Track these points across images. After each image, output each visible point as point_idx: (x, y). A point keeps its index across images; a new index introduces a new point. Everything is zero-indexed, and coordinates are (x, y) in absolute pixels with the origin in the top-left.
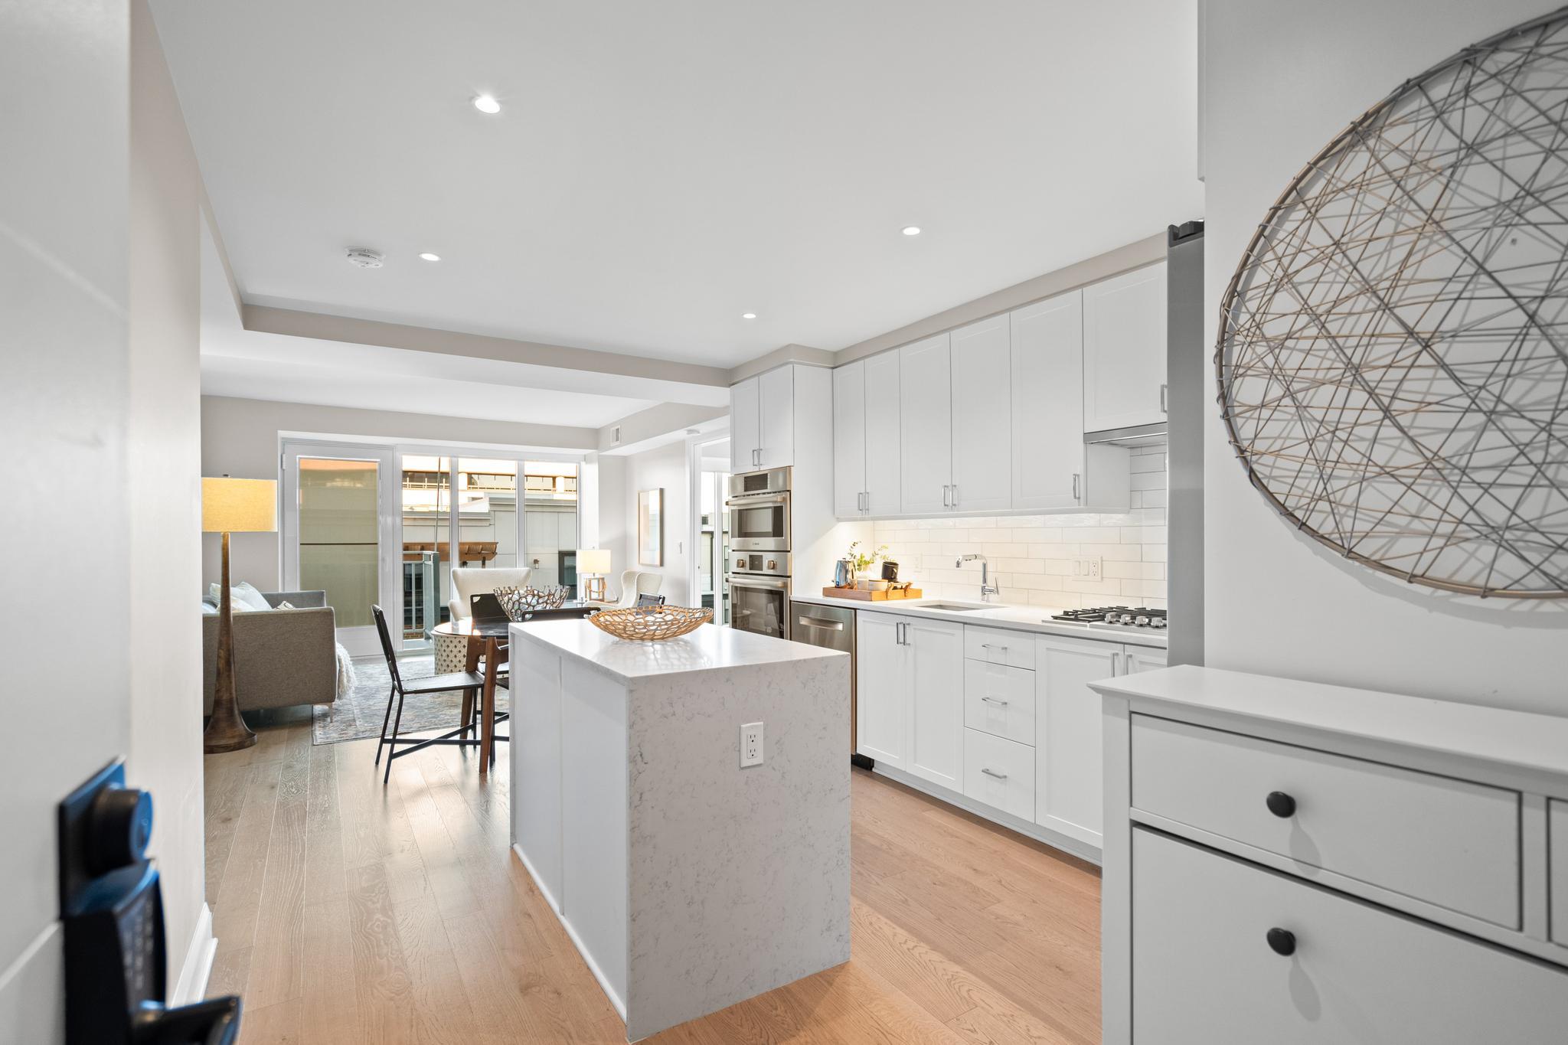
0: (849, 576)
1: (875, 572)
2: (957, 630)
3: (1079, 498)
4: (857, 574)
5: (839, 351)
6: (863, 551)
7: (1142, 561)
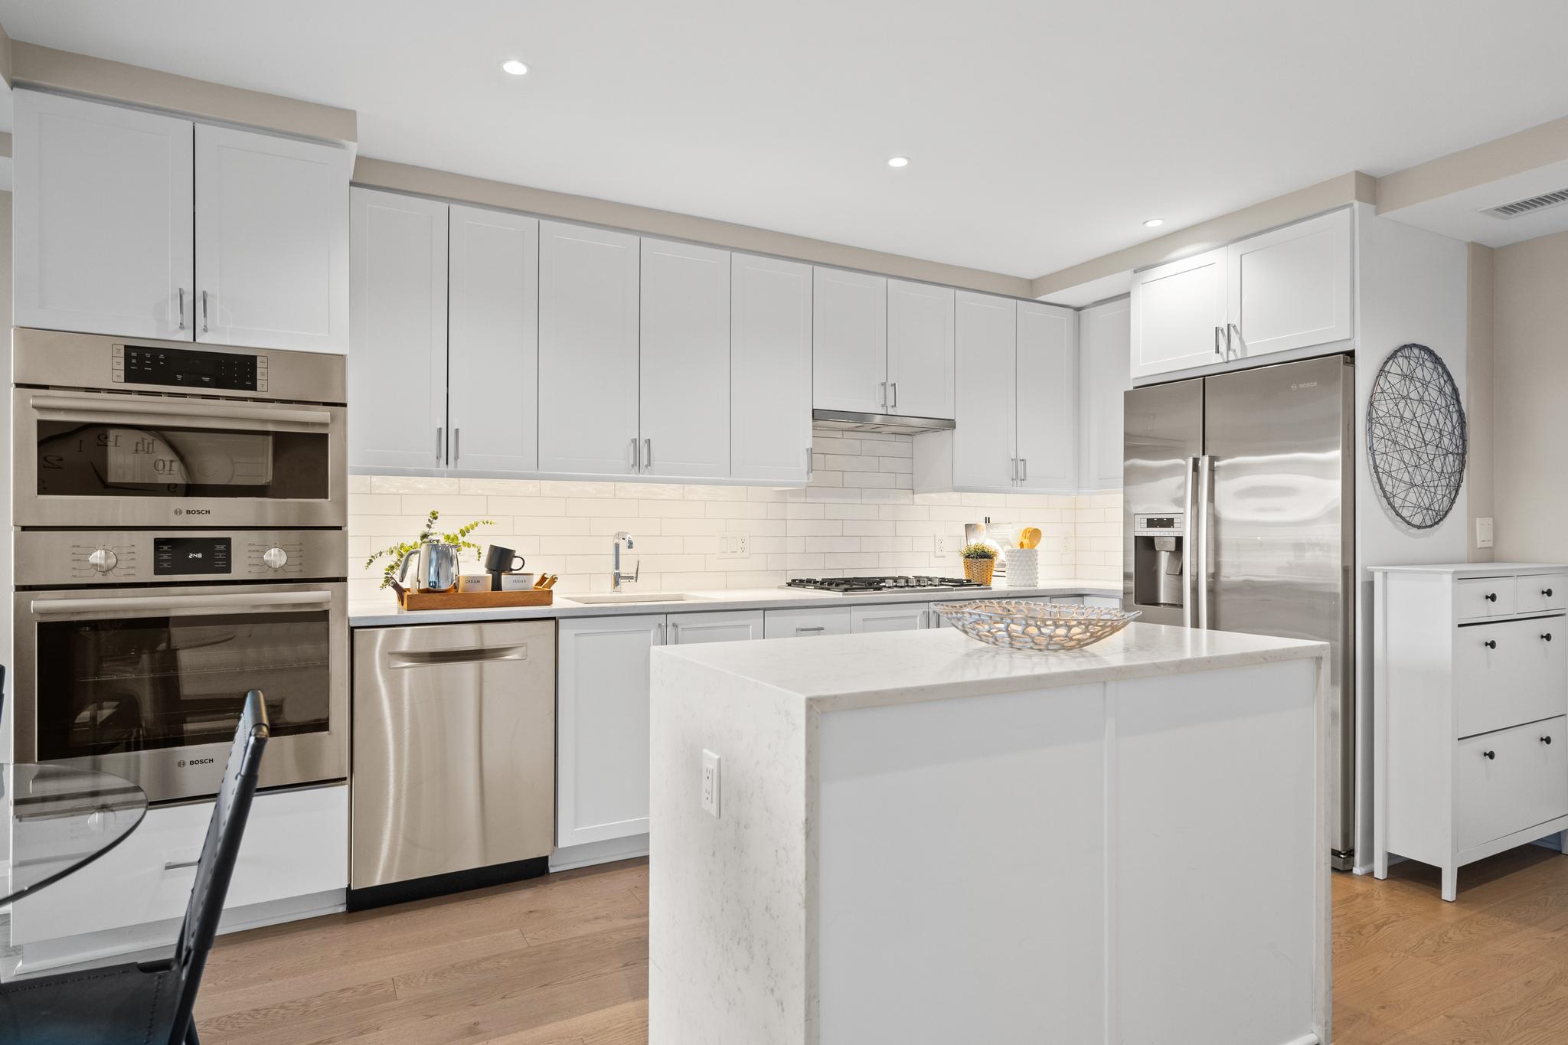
3: (808, 473)
7: (786, 536)
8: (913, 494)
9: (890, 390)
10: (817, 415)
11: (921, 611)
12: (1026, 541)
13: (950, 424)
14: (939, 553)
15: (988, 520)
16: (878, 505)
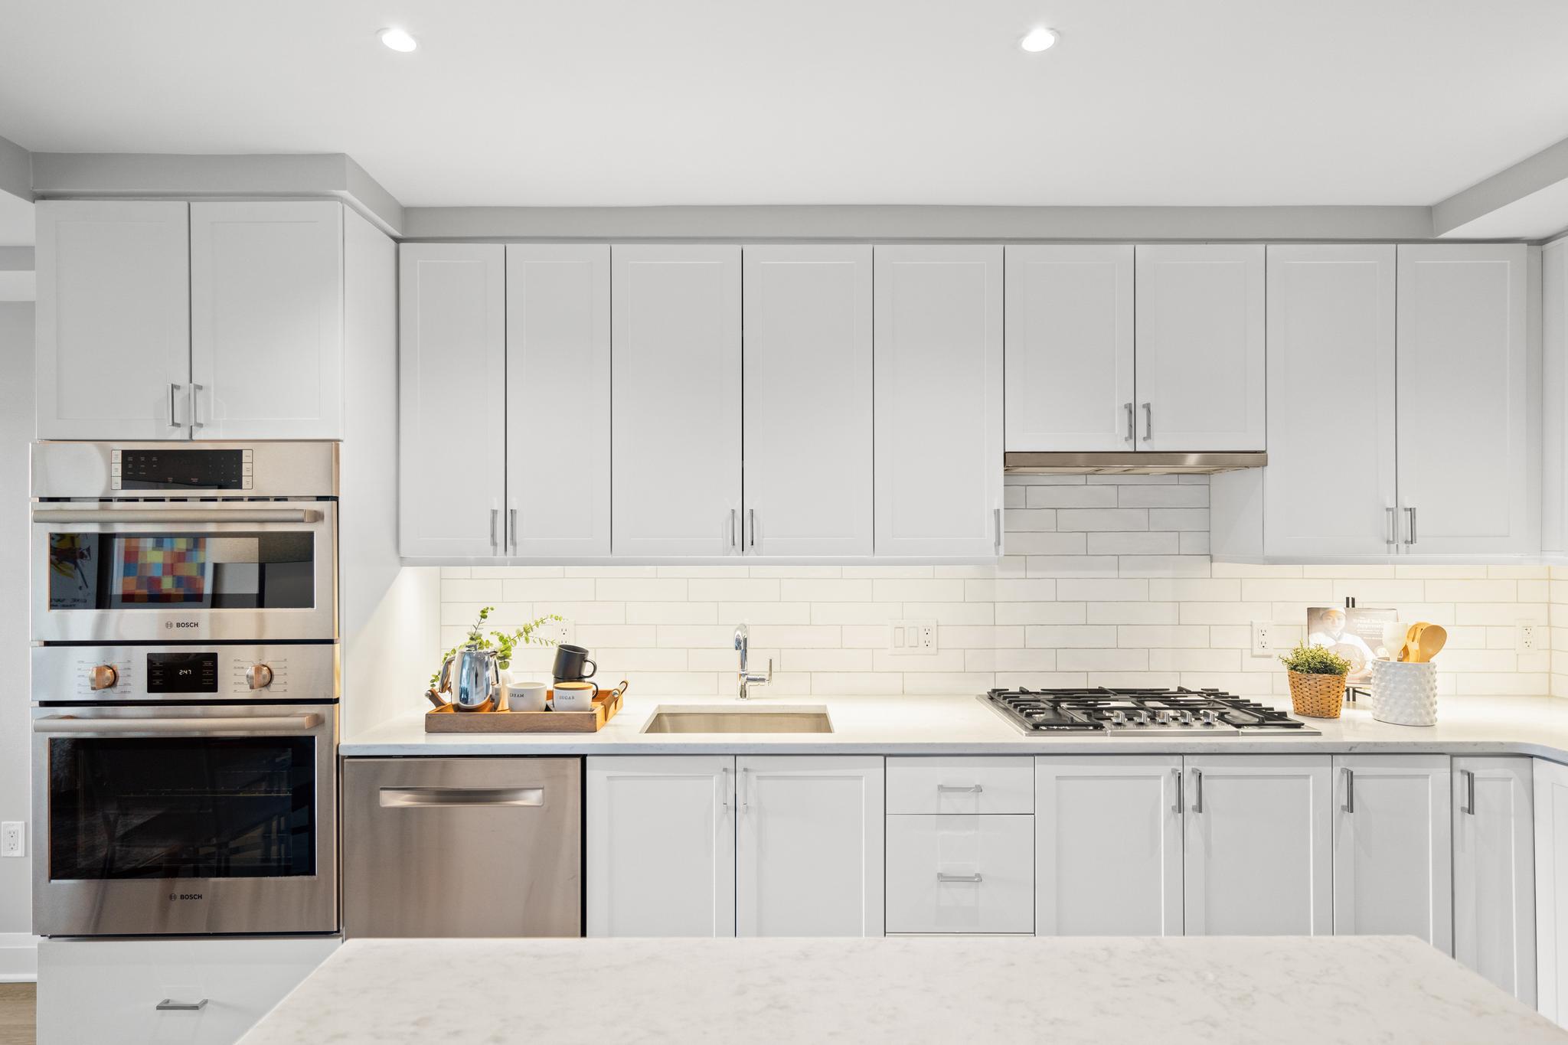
7: (995, 625)
8: (1211, 562)
9: (1141, 414)
10: (1014, 462)
11: (1169, 769)
12: (1414, 647)
13: (1258, 458)
14: (1258, 651)
15: (1350, 603)
16: (1147, 580)
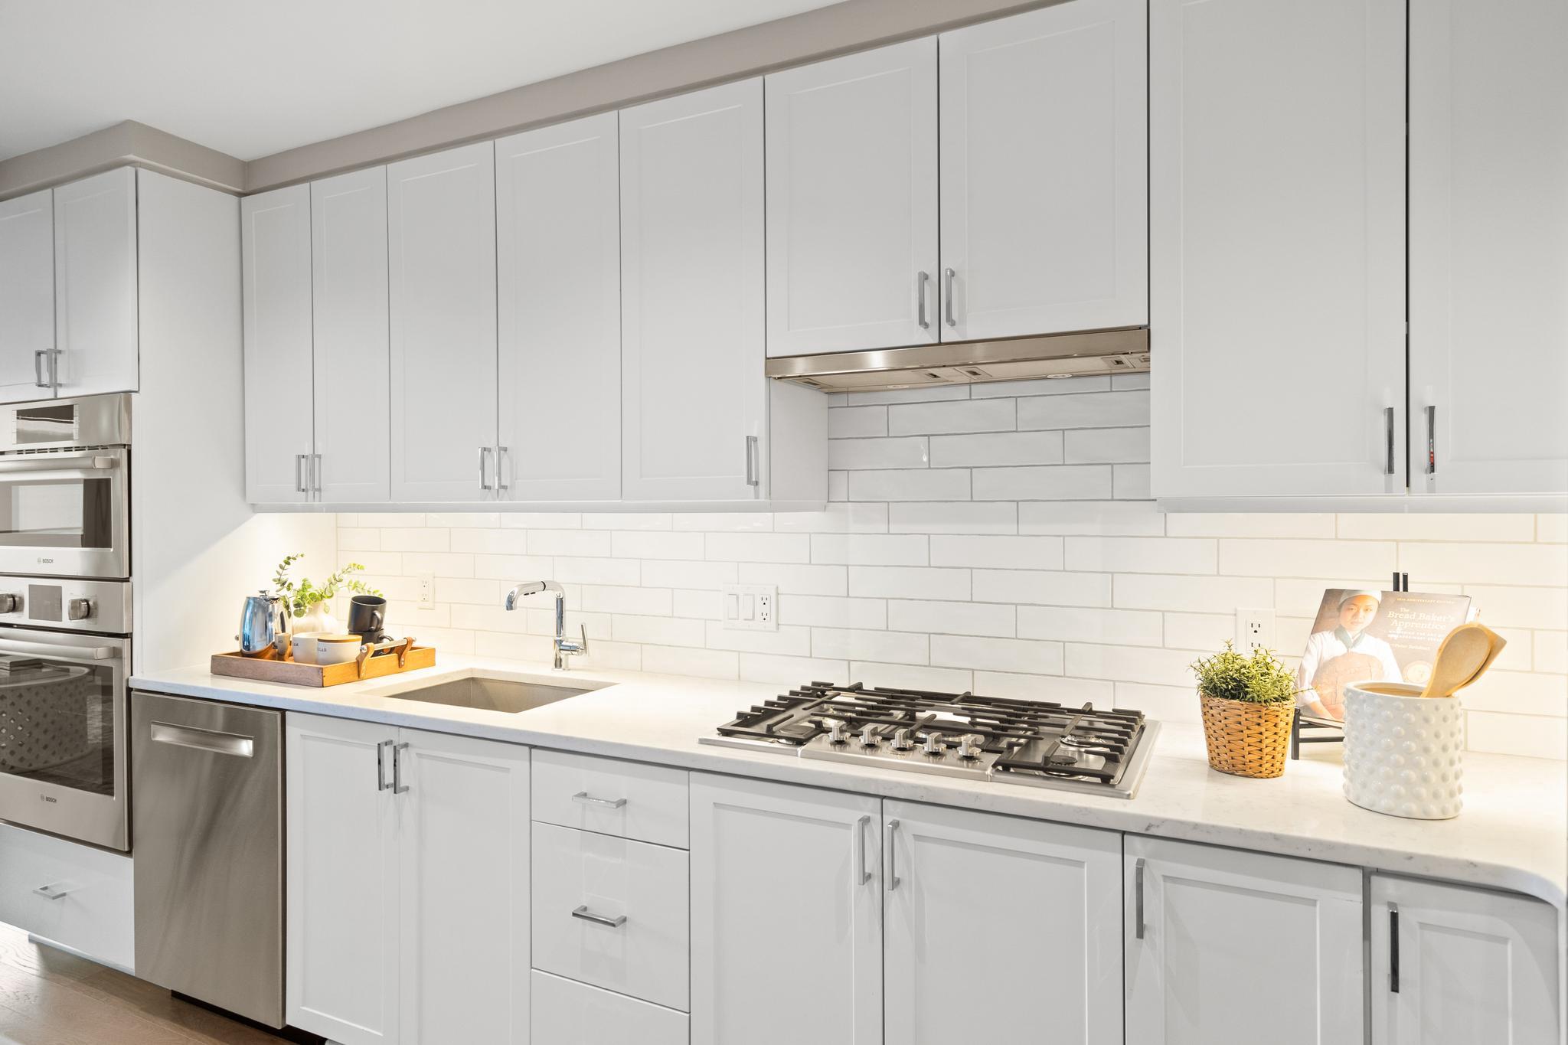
0: (275, 625)
1: (335, 620)
2: (517, 762)
3: (757, 483)
4: (292, 622)
5: (254, 161)
6: (306, 573)
7: (848, 596)
15: (1400, 582)
16: (1062, 538)
